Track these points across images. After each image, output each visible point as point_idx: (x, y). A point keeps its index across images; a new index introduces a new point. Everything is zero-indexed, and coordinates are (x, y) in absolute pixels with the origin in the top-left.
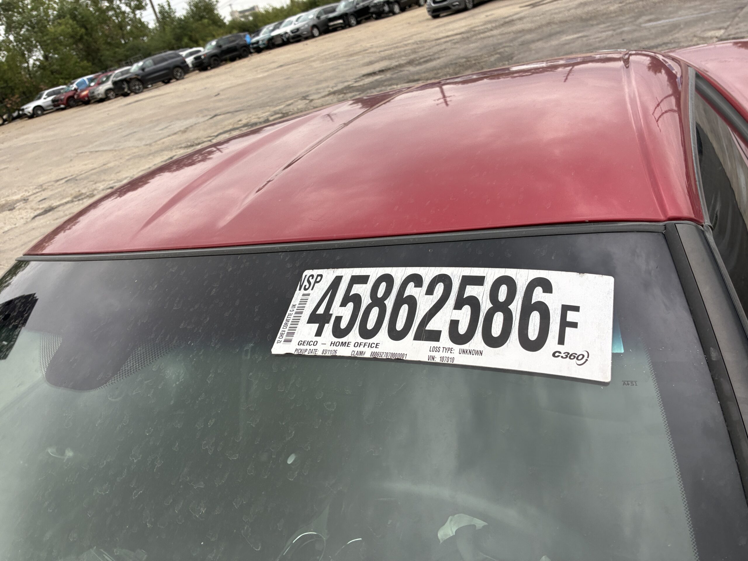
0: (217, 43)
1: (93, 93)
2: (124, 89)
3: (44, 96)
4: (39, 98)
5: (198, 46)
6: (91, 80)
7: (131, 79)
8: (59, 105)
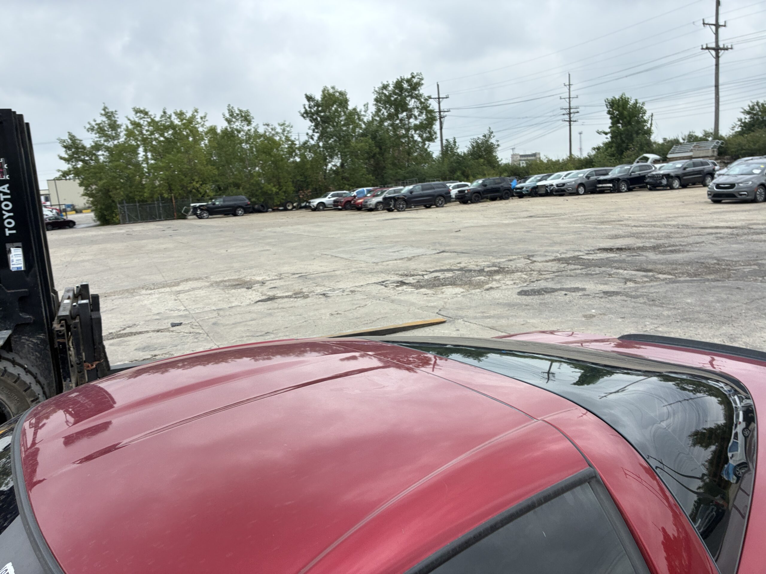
0: (484, 181)
1: (367, 202)
2: (390, 205)
3: (329, 196)
4: (325, 196)
5: (468, 181)
6: (369, 191)
7: (398, 198)
8: (337, 206)
